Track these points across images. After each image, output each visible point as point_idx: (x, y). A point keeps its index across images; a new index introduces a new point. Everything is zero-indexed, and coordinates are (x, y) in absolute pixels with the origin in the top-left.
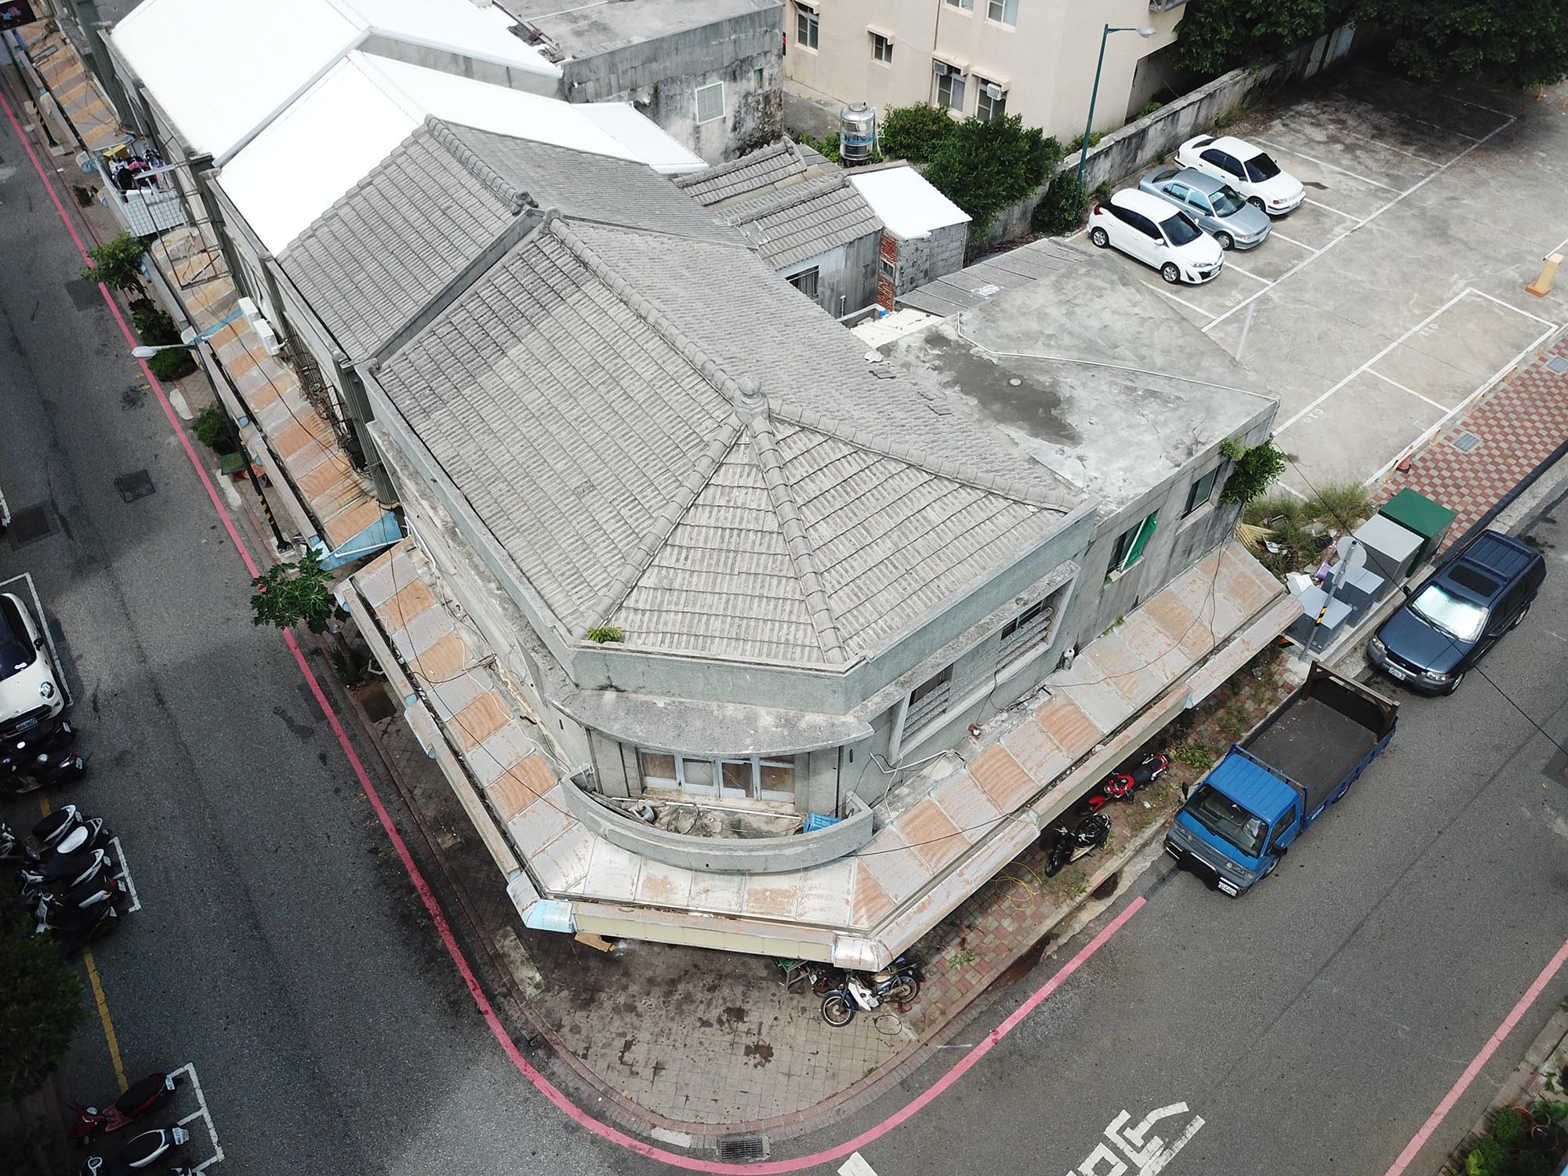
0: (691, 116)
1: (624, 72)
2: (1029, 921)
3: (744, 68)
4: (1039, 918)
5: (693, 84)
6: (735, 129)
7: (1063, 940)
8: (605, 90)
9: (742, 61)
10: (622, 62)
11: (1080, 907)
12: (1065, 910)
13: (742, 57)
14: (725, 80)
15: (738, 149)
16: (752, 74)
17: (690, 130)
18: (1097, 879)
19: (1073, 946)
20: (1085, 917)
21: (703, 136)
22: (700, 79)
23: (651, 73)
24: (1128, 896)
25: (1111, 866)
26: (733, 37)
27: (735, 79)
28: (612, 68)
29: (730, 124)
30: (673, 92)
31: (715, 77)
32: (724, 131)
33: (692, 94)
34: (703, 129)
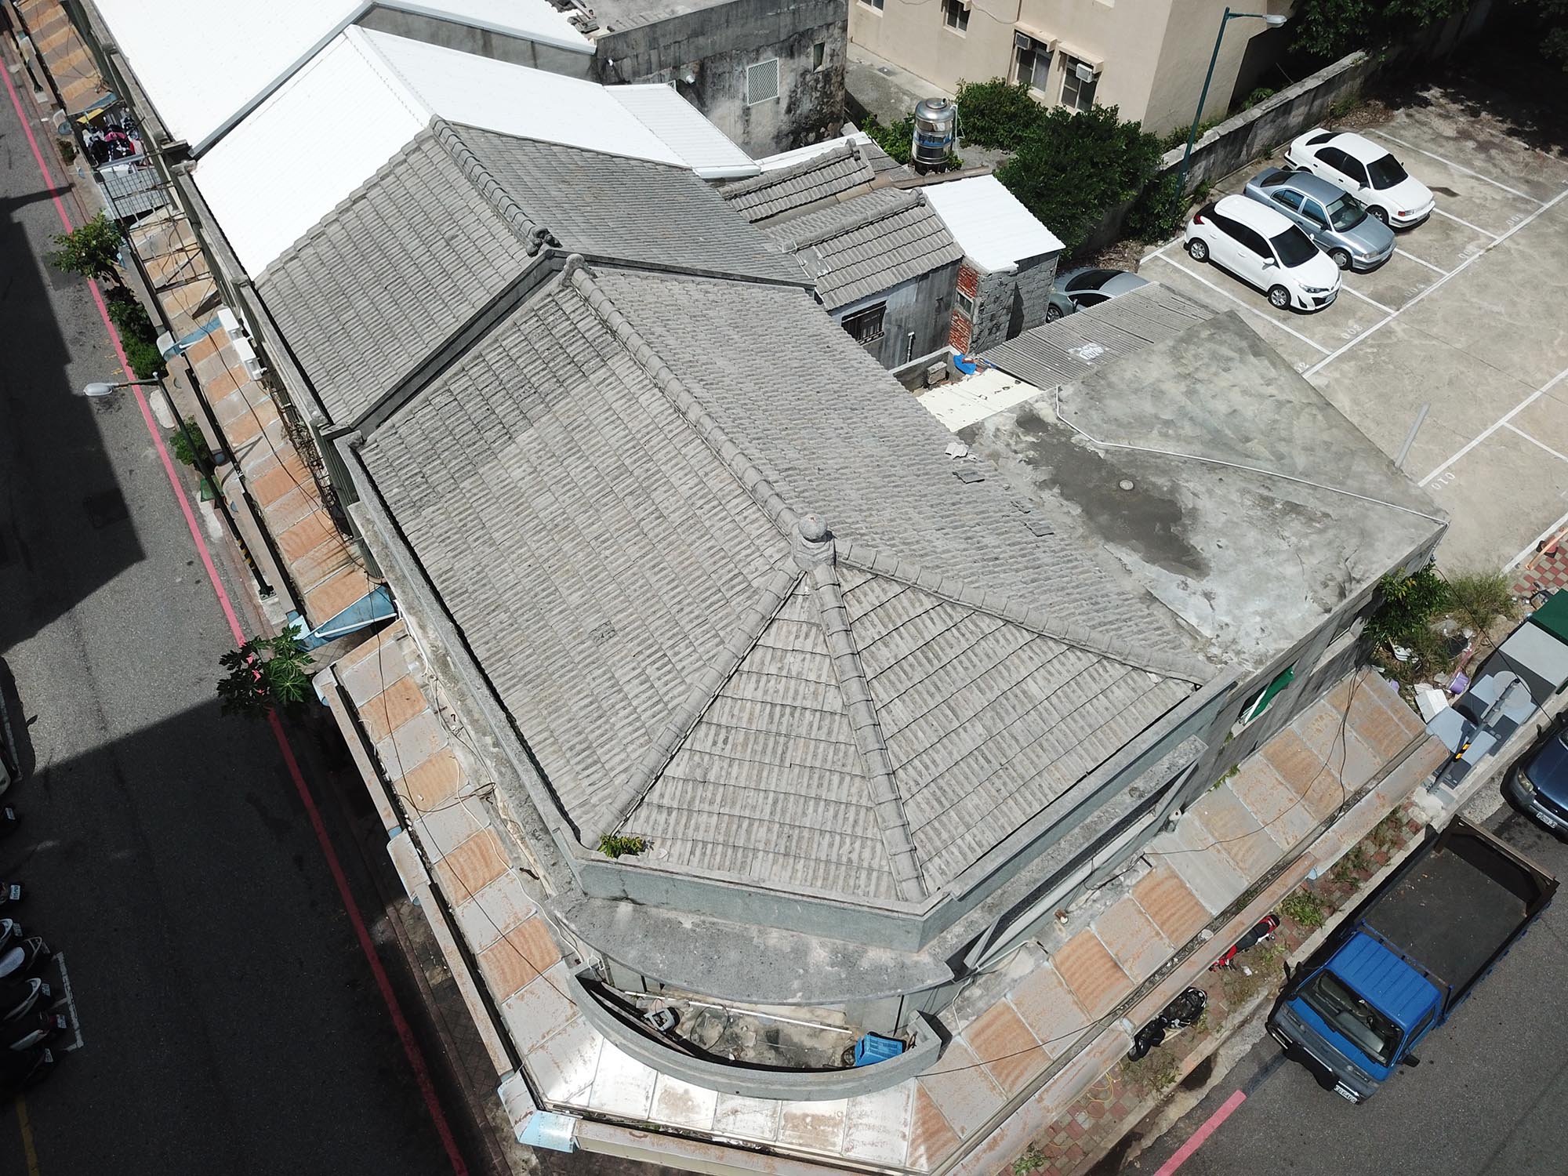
0: (741, 96)
1: (667, 47)
2: (1108, 1117)
3: (803, 43)
4: (1120, 1113)
5: (745, 61)
6: (789, 111)
7: (1147, 1143)
8: (644, 67)
9: (802, 35)
10: (664, 36)
11: (1169, 1100)
12: (1150, 1103)
13: (801, 29)
14: (781, 56)
15: (792, 132)
16: (811, 50)
17: (739, 112)
18: (1189, 1065)
19: (1160, 1152)
20: (1174, 1113)
21: (753, 118)
22: (753, 55)
23: (698, 49)
24: (1224, 1089)
25: (1206, 1048)
26: (792, 8)
27: (791, 55)
28: (653, 43)
29: (784, 105)
30: (720, 70)
31: (769, 53)
32: (777, 113)
33: (743, 72)
34: (753, 111)
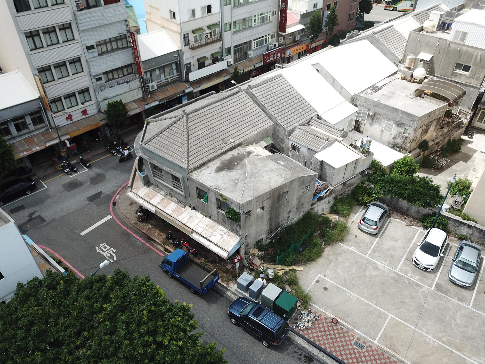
0: (382, 126)
1: (368, 105)
3: (402, 125)
4: (158, 239)
5: (385, 119)
6: (393, 139)
7: (154, 244)
8: (362, 105)
10: (368, 102)
11: (162, 246)
12: (160, 242)
13: (402, 122)
14: (395, 124)
16: (404, 129)
17: (381, 130)
18: (168, 247)
19: (152, 245)
20: (159, 247)
21: (384, 133)
22: (388, 120)
23: (375, 109)
24: (164, 253)
25: (171, 250)
26: (401, 115)
27: (398, 126)
28: (365, 102)
29: (393, 136)
30: (379, 118)
31: (392, 122)
32: (390, 137)
33: (384, 121)
